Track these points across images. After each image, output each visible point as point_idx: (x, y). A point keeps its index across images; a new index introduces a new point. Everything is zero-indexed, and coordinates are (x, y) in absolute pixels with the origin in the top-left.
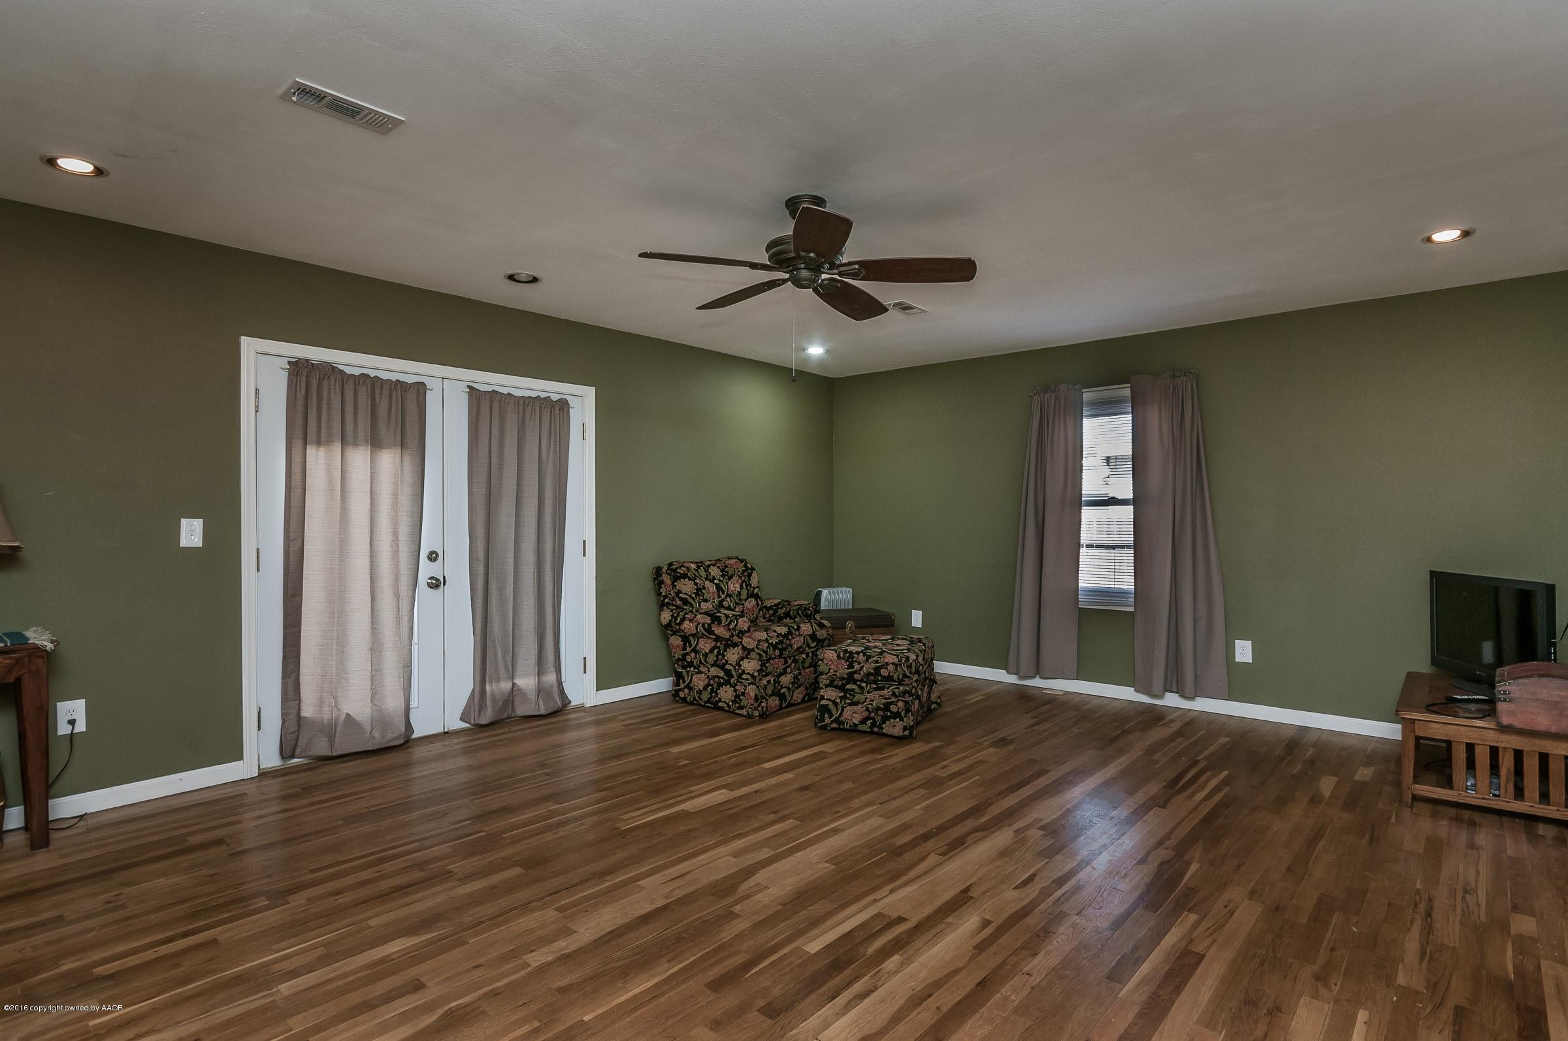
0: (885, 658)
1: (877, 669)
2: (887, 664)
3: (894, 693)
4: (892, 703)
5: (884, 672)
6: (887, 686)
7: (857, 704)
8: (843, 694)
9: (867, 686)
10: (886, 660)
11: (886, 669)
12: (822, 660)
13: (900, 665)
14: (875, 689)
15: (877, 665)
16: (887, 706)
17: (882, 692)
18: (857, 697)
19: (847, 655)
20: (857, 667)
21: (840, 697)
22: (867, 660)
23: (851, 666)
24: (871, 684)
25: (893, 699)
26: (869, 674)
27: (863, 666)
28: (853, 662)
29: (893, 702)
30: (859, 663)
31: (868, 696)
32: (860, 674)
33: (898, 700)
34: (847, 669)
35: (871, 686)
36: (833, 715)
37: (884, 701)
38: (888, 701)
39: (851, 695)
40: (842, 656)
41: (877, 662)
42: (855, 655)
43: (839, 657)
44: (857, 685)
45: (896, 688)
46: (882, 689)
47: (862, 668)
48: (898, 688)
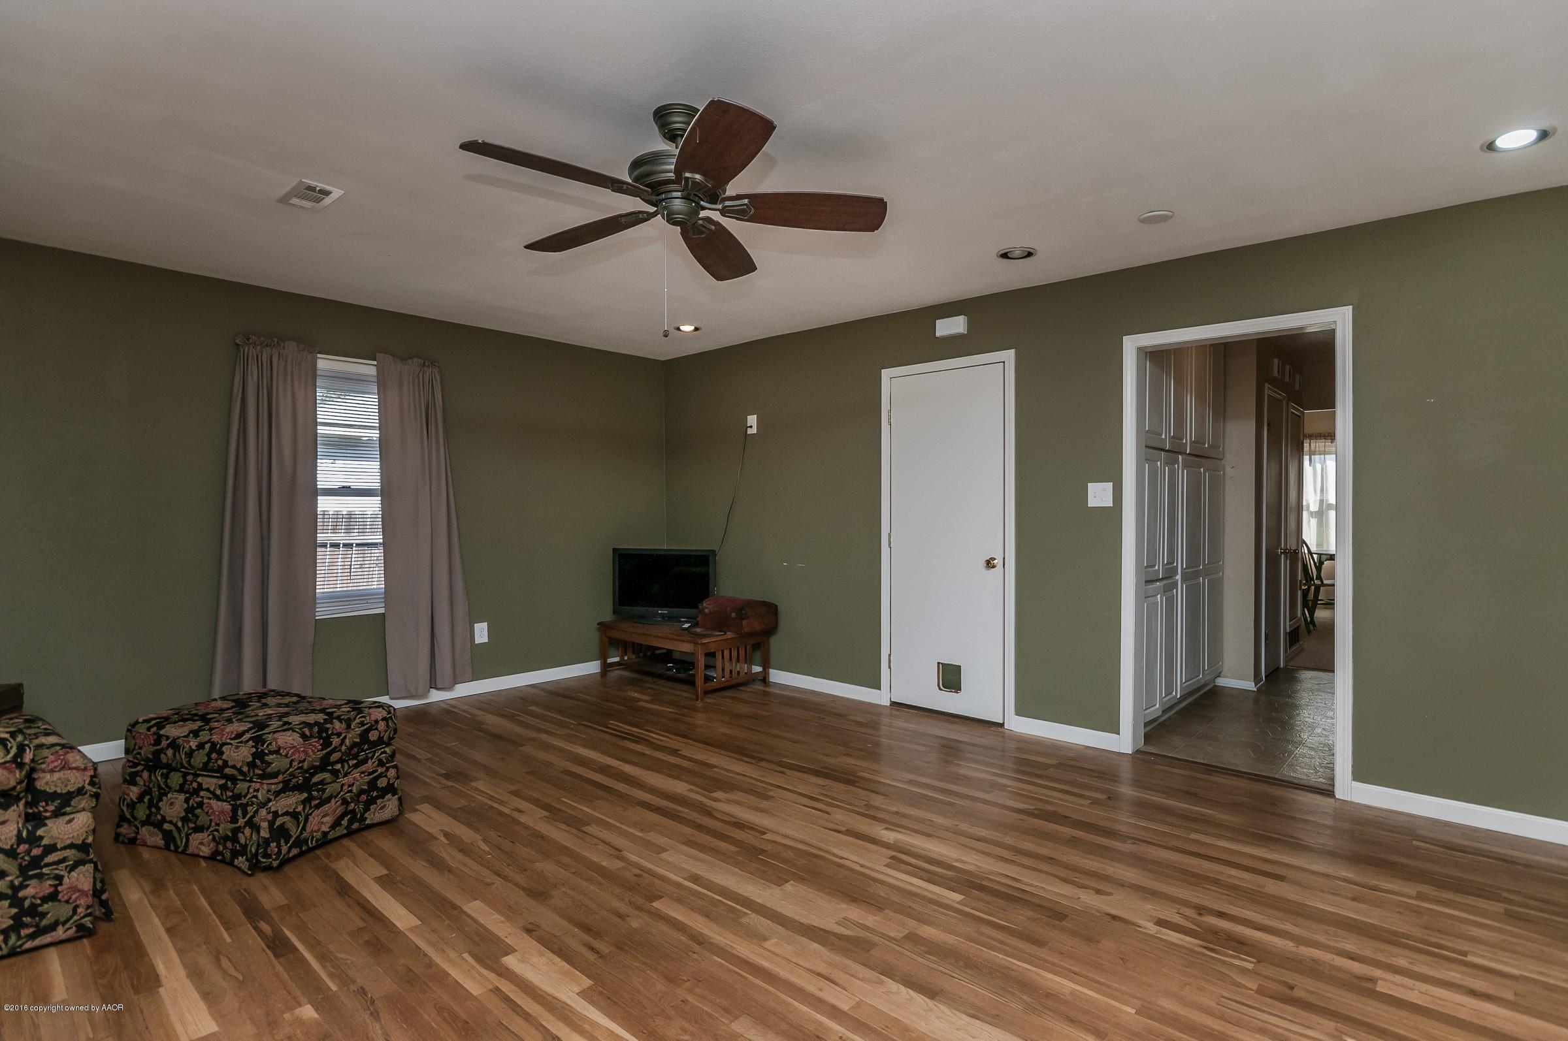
0: (370, 715)
1: (364, 735)
2: (377, 722)
3: (380, 761)
4: (380, 776)
5: (373, 736)
6: (370, 755)
7: (328, 800)
8: (305, 795)
9: (343, 767)
10: (373, 718)
11: (376, 729)
12: (277, 752)
13: (391, 717)
14: (356, 766)
15: (362, 728)
16: (372, 784)
17: (363, 768)
18: (330, 790)
19: (316, 729)
20: (336, 741)
21: (304, 802)
22: (349, 726)
23: (327, 743)
24: (347, 761)
25: (380, 770)
26: (354, 745)
27: (345, 737)
28: (329, 737)
29: (382, 773)
30: (339, 735)
31: (345, 780)
32: (340, 751)
33: (388, 769)
34: (322, 750)
35: (349, 765)
36: (291, 836)
37: (367, 779)
38: (375, 775)
39: (318, 791)
40: (308, 734)
41: (362, 724)
42: (328, 726)
43: (303, 736)
44: (328, 771)
45: (381, 754)
46: (365, 761)
47: (343, 741)
48: (385, 752)
